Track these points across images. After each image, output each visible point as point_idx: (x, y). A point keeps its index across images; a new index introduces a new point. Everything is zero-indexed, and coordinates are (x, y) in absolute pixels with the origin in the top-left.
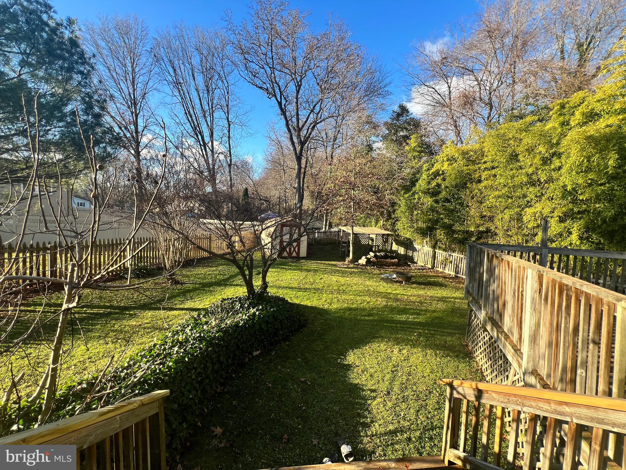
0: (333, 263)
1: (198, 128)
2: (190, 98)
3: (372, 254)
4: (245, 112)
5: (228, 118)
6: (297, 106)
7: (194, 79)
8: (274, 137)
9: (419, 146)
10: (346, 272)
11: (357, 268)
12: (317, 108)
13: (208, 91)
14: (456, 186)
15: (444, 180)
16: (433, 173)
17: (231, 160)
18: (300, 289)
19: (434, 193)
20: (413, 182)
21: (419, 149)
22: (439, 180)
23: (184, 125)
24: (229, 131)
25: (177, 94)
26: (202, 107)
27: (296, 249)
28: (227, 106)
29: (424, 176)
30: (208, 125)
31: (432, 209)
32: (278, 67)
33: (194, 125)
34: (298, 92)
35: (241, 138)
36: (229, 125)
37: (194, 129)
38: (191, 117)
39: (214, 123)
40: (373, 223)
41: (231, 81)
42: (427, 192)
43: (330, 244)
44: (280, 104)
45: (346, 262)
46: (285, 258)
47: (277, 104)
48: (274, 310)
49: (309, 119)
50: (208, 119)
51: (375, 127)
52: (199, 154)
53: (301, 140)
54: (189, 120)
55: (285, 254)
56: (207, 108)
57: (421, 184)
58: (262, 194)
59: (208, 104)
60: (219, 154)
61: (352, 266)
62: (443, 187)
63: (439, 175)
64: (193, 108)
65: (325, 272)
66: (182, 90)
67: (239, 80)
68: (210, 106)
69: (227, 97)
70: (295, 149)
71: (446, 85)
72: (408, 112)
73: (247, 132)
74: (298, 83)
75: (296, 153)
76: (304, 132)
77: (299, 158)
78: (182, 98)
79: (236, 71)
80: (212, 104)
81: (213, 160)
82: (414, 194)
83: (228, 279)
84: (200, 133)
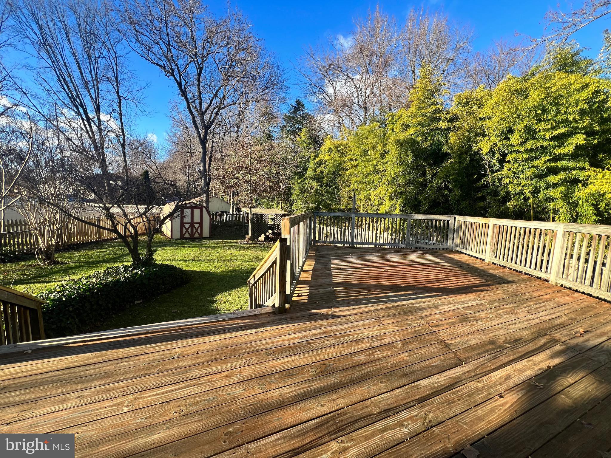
0: (235, 241)
1: (78, 99)
2: (65, 63)
3: (270, 231)
4: (139, 88)
5: (118, 93)
6: (199, 89)
7: (69, 41)
8: (177, 117)
9: (308, 139)
10: (243, 247)
11: (256, 244)
12: (220, 94)
13: (90, 57)
14: (334, 173)
15: (325, 168)
16: (317, 162)
17: (124, 140)
18: (194, 261)
19: (319, 179)
20: (305, 170)
21: (308, 141)
22: (322, 168)
23: (57, 94)
24: (120, 107)
25: (45, 55)
26: (82, 76)
27: (199, 230)
28: (116, 79)
29: (312, 165)
30: (91, 97)
31: (318, 193)
32: (175, 45)
33: (72, 96)
34: (199, 75)
35: (135, 116)
36: (120, 100)
37: (73, 100)
38: (67, 86)
39: (100, 96)
40: (275, 206)
41: (119, 53)
42: (313, 178)
43: (237, 225)
44: (180, 84)
45: (246, 239)
46: (187, 239)
47: (176, 84)
48: (156, 270)
49: (212, 104)
50: (92, 91)
51: (274, 118)
52: (82, 129)
53: (205, 124)
54: (64, 89)
55: (187, 235)
56: (88, 77)
57: (310, 172)
58: (166, 178)
59: (91, 73)
60: (108, 131)
61: (251, 242)
62: (325, 174)
63: (322, 164)
64: (70, 76)
65: (224, 248)
66: (53, 53)
67: (130, 52)
68: (94, 76)
69: (115, 69)
70: (199, 133)
71: (332, 88)
72: (304, 108)
73: (143, 111)
74: (199, 65)
75: (200, 137)
76: (207, 117)
77: (203, 142)
78: (53, 62)
79: (124, 41)
80: (96, 75)
81: (101, 138)
82: (305, 179)
83: (119, 257)
84: (82, 106)
